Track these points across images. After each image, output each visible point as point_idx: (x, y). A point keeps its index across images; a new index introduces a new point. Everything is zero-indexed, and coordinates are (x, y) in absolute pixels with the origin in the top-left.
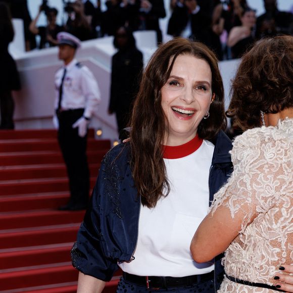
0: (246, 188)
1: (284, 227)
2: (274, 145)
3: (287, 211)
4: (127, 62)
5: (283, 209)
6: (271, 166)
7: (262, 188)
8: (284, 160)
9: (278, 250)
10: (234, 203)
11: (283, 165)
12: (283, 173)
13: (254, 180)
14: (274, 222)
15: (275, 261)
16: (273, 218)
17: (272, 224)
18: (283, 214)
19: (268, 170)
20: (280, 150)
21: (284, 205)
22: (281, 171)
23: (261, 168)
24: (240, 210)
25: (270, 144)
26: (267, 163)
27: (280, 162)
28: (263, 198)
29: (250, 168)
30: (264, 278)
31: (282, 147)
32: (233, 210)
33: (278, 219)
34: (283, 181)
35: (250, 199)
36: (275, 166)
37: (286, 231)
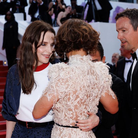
0: (54, 88)
1: (72, 103)
2: (63, 70)
3: (72, 96)
4: (11, 27)
5: (71, 96)
6: (63, 79)
7: (60, 88)
8: (68, 76)
9: (71, 112)
10: (49, 95)
11: (68, 78)
12: (68, 82)
13: (57, 85)
14: (68, 102)
15: (71, 117)
16: (67, 100)
17: (67, 102)
18: (71, 98)
19: (62, 81)
20: (66, 72)
21: (71, 94)
22: (67, 81)
23: (59, 80)
24: (52, 98)
25: (62, 70)
26: (61, 78)
27: (66, 77)
28: (61, 92)
29: (55, 81)
30: (68, 123)
31: (67, 71)
32: (49, 98)
33: (69, 100)
34: (69, 85)
35: (56, 93)
36: (65, 79)
37: (73, 104)
